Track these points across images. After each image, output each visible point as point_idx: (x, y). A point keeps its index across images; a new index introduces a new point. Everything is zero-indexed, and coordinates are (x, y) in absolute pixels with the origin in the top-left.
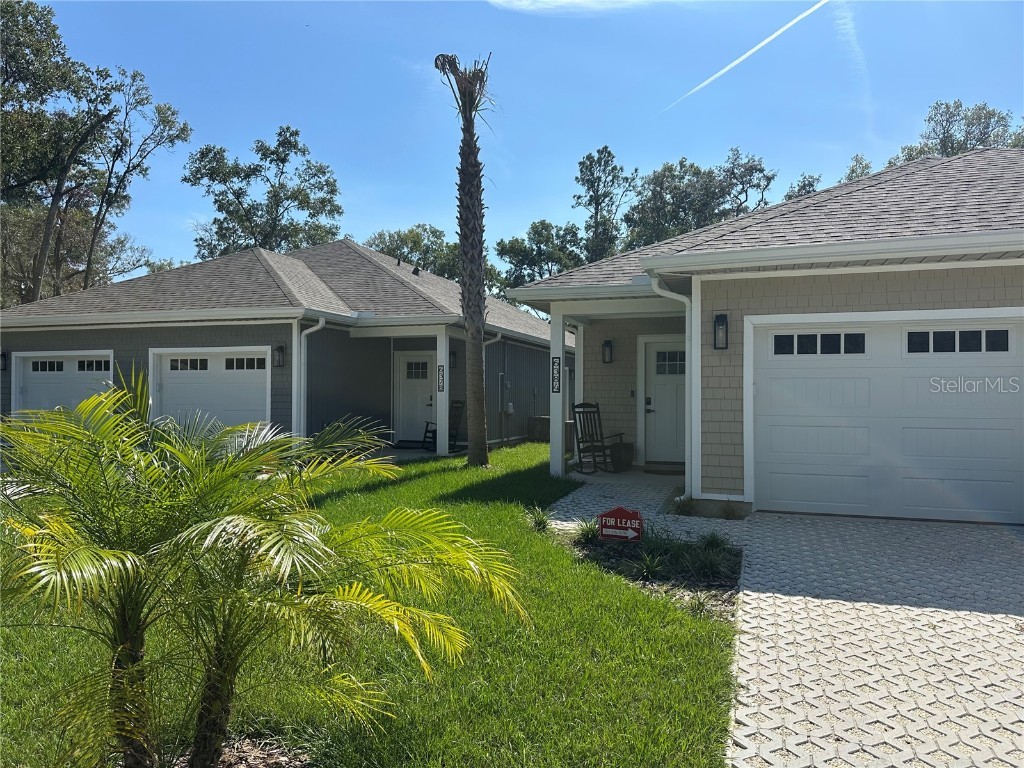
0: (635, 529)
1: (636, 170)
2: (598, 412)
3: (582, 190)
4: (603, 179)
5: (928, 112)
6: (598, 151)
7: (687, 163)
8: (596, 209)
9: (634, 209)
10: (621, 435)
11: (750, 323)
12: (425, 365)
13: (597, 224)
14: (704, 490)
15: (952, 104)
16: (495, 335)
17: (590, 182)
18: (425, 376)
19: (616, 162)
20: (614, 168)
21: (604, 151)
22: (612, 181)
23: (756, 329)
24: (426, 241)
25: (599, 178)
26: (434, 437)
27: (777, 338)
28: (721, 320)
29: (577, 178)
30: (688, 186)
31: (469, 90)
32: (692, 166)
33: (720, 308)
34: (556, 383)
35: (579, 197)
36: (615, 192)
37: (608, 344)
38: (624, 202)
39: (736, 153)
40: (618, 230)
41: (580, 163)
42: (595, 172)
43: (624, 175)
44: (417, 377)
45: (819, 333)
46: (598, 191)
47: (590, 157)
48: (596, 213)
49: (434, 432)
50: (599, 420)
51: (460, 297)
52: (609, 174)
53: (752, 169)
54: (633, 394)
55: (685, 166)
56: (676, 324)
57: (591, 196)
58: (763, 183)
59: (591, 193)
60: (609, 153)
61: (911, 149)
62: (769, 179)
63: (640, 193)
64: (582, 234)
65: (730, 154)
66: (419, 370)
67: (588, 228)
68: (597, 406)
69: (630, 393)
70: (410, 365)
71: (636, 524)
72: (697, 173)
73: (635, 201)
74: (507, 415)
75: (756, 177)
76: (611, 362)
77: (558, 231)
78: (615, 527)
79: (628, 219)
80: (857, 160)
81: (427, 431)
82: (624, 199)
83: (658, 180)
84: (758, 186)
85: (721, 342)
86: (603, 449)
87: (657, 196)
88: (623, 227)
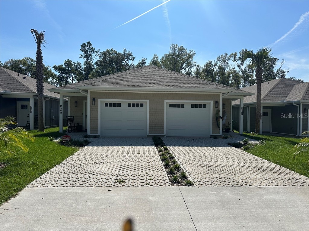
0: (69, 139)
1: (99, 50)
2: (73, 118)
3: (82, 53)
4: (89, 51)
5: (170, 46)
6: (87, 43)
7: (114, 50)
8: (87, 59)
9: (98, 61)
10: (78, 123)
11: (100, 100)
12: (27, 106)
13: (87, 64)
14: (90, 133)
15: (175, 45)
16: (48, 98)
17: (85, 51)
18: (27, 108)
19: (93, 46)
20: (92, 48)
21: (89, 43)
22: (92, 51)
23: (101, 102)
24: (29, 63)
25: (88, 50)
26: (29, 125)
27: (105, 103)
28: (94, 99)
29: (81, 50)
30: (113, 57)
31: (39, 38)
32: (115, 51)
33: (94, 97)
34: (61, 111)
35: (81, 55)
36: (93, 55)
37: (76, 102)
38: (95, 59)
39: (125, 50)
40: (94, 66)
41: (81, 46)
42: (86, 48)
43: (95, 50)
44: (24, 109)
45: (113, 103)
46: (87, 54)
47: (84, 44)
48: (87, 61)
49: (29, 124)
50: (74, 120)
51: (36, 89)
52: (91, 50)
53: (130, 55)
54: (82, 114)
55: (113, 50)
56: (86, 98)
57: (85, 56)
58: (132, 59)
59: (85, 55)
60: (90, 44)
61: (167, 55)
62: (134, 58)
63: (100, 57)
64: (83, 66)
65: (124, 50)
66: (25, 107)
67: (84, 65)
68: (73, 117)
69: (81, 114)
70: (22, 106)
71: (70, 138)
72: (116, 53)
73: (99, 59)
74: (53, 119)
75: (131, 57)
76: (77, 106)
77: (74, 64)
78: (66, 139)
79: (96, 63)
80: (155, 55)
81: (27, 123)
82: (95, 58)
83: (104, 54)
84: (131, 59)
85: (94, 104)
86: (74, 126)
87: (104, 58)
88: (95, 66)
